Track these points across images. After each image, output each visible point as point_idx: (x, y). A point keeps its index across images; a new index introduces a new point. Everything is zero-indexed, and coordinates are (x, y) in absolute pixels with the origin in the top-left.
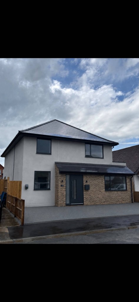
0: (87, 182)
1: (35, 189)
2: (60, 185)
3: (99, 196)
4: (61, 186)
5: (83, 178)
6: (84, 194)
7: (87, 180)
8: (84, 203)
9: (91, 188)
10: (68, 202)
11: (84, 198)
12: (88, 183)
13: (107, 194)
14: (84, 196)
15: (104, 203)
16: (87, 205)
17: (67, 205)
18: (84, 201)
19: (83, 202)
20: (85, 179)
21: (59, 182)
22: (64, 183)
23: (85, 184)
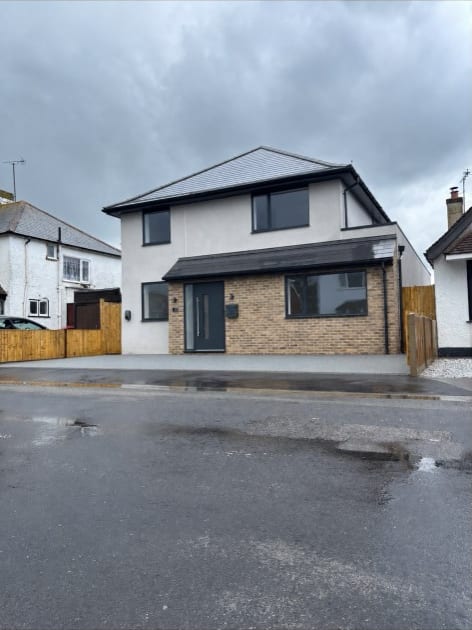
0: (232, 297)
1: (144, 320)
2: (170, 308)
3: (267, 333)
4: (174, 310)
5: (223, 289)
6: (227, 328)
7: (235, 294)
8: (228, 348)
9: (244, 313)
10: (190, 346)
11: (227, 339)
12: (236, 301)
13: (293, 326)
14: (227, 334)
15: (283, 351)
16: (234, 354)
17: (186, 352)
18: (227, 343)
19: (224, 347)
20: (228, 290)
21: (170, 302)
22: (180, 304)
23: (227, 301)
